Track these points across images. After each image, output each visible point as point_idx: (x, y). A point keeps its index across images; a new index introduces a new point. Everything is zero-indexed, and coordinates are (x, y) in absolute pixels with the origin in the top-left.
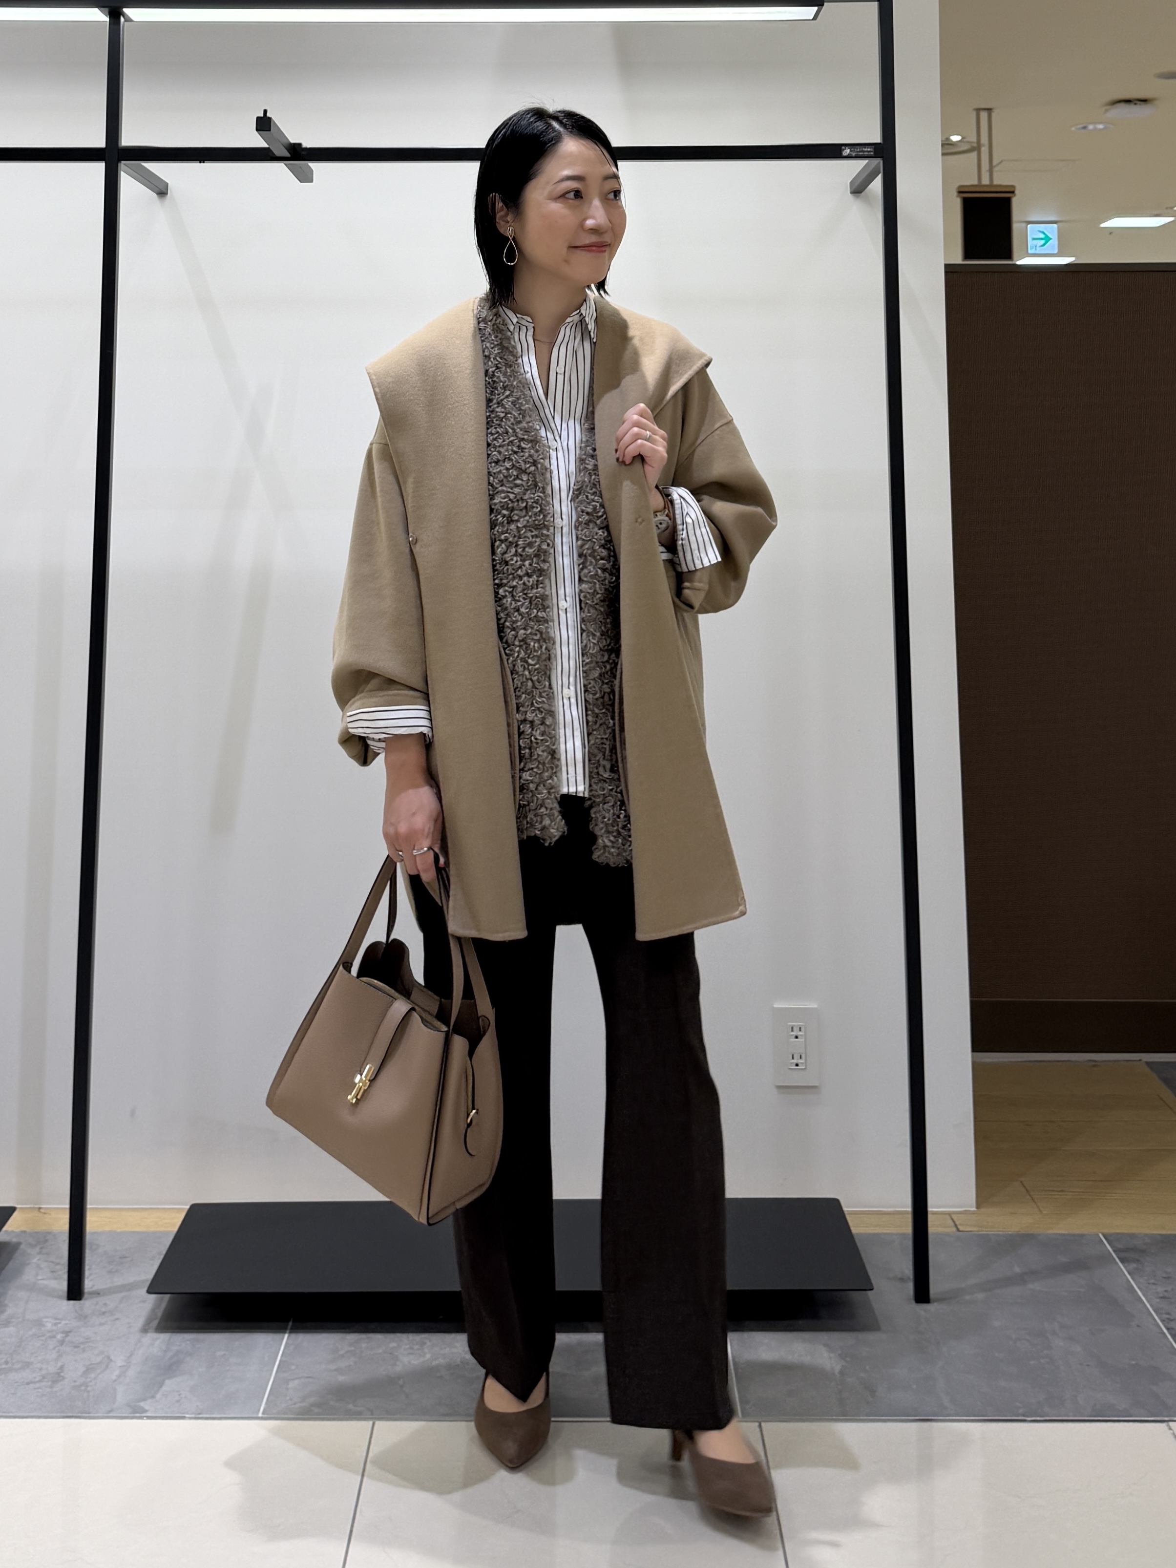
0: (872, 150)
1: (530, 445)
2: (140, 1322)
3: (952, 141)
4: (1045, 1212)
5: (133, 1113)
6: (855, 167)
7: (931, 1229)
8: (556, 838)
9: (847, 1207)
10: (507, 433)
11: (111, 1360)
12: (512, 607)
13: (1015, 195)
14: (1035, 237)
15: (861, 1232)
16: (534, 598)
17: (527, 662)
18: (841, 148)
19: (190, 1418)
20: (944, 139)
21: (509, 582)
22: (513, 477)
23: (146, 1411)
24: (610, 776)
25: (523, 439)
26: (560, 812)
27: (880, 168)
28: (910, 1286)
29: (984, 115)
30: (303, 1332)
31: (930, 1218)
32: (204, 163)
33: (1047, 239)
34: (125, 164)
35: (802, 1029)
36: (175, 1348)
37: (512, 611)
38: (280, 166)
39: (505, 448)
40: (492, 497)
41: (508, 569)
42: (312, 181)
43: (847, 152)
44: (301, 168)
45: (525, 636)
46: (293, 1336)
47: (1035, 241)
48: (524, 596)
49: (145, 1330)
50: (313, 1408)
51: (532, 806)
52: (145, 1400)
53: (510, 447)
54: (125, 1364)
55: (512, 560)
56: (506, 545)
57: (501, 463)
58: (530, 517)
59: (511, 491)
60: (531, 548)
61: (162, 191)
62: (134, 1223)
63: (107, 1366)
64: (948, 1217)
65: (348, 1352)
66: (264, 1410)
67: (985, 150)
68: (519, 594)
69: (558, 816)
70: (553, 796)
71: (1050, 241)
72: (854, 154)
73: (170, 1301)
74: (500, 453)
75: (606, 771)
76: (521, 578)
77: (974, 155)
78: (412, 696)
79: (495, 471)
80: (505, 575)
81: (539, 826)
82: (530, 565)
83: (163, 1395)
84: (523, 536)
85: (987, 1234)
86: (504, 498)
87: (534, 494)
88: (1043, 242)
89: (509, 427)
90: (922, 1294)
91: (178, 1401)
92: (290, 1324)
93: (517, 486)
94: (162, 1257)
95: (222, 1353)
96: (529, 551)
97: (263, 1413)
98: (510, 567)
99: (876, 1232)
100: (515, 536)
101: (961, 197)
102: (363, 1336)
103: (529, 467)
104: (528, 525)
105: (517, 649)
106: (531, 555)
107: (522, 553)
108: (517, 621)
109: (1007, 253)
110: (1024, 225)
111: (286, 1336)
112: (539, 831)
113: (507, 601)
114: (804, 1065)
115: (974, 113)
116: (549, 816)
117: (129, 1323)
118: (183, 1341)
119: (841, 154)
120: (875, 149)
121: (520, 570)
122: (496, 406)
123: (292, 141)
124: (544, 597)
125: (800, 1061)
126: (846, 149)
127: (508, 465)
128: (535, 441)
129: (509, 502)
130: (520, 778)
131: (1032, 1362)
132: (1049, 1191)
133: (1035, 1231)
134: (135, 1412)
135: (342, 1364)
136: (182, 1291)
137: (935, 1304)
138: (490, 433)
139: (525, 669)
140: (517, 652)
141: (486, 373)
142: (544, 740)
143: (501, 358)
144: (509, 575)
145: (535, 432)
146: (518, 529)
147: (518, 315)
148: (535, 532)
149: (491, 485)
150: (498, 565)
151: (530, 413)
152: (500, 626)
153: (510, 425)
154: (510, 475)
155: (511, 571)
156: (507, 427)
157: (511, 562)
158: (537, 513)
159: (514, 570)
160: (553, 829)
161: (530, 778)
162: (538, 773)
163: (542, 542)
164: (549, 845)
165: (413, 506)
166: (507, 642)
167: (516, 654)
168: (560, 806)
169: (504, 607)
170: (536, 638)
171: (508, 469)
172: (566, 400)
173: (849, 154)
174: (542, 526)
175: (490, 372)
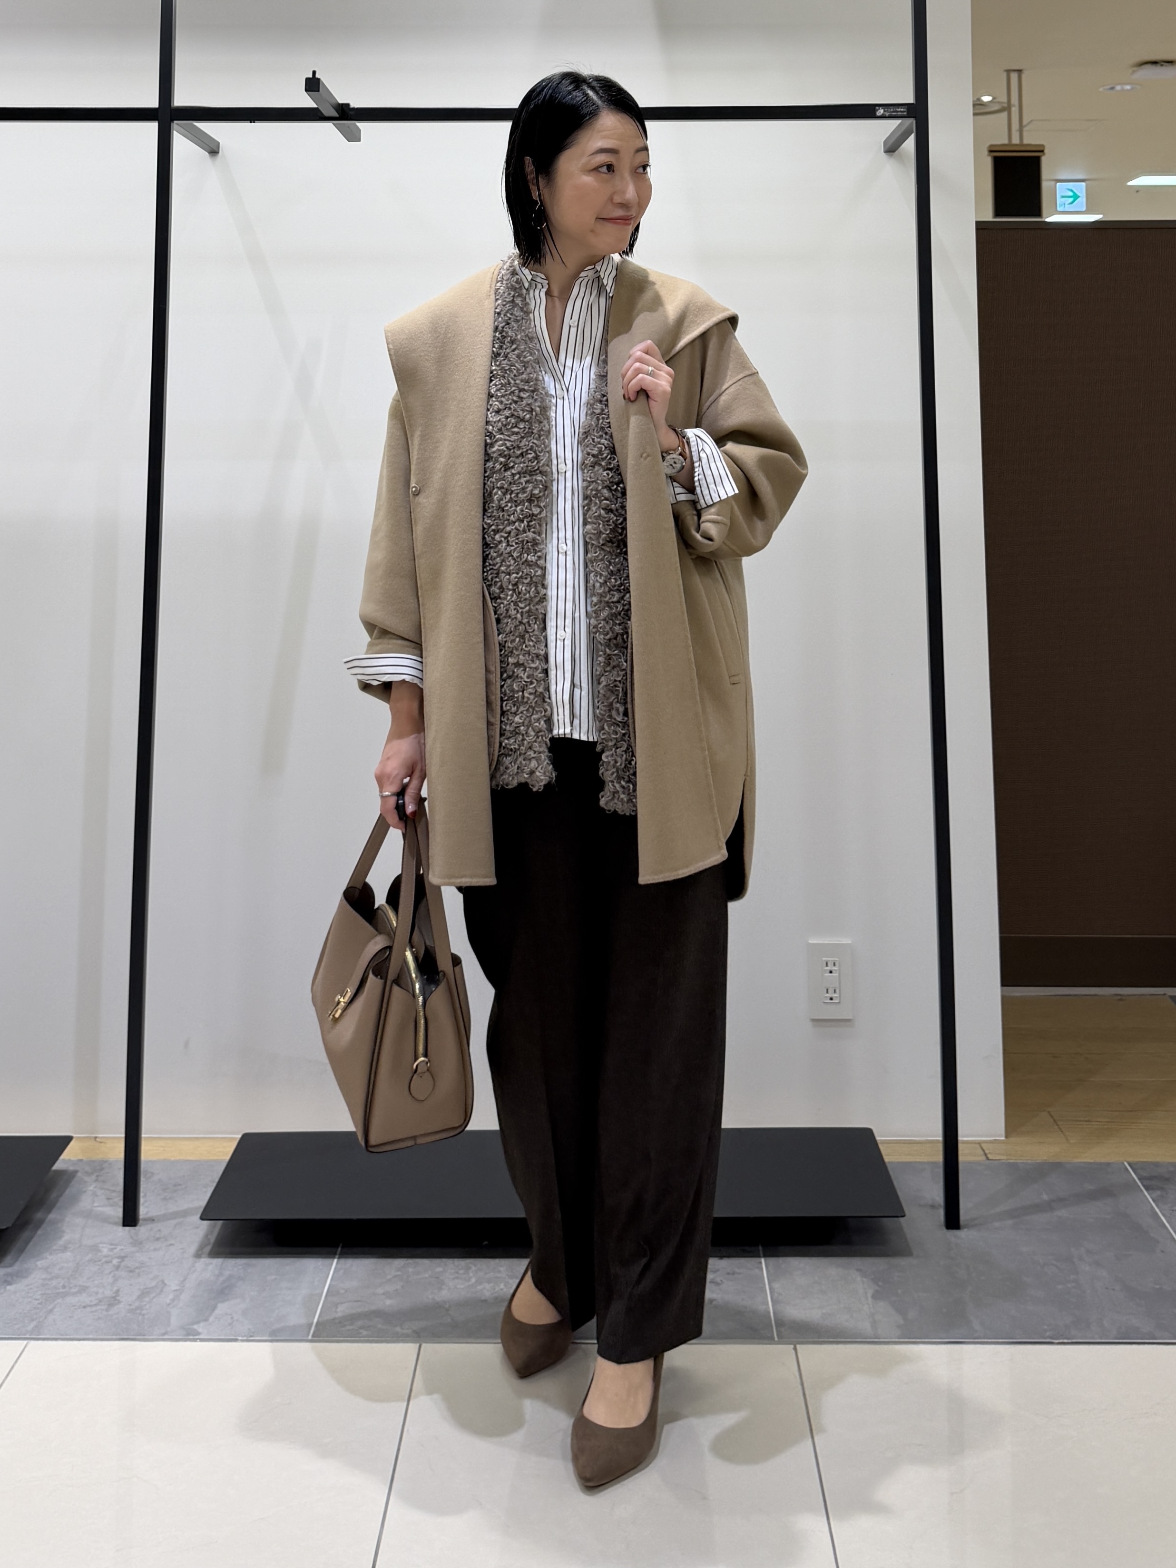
0: (905, 110)
1: (528, 394)
2: (193, 1249)
3: (982, 101)
4: (1072, 1141)
5: (186, 1045)
6: (888, 127)
7: (962, 1158)
8: (545, 783)
9: (880, 1137)
10: (509, 383)
11: (165, 1285)
12: (507, 552)
13: (1044, 154)
14: (1064, 195)
15: (893, 1160)
16: (525, 542)
17: (518, 606)
18: (875, 108)
19: (243, 1341)
20: (975, 99)
21: (504, 528)
22: (511, 425)
23: (199, 1334)
24: (623, 719)
25: (523, 390)
26: (549, 757)
27: (913, 127)
28: (941, 1213)
29: (1014, 76)
30: (352, 1258)
31: (961, 1147)
32: (254, 122)
33: (1076, 197)
34: (177, 124)
35: (837, 964)
36: (227, 1273)
37: (506, 556)
38: (329, 126)
39: (507, 397)
40: (488, 446)
41: (503, 515)
42: (359, 140)
43: (881, 112)
44: (348, 127)
45: (517, 579)
46: (342, 1261)
47: (1063, 199)
48: (517, 541)
49: (198, 1255)
50: (361, 1331)
51: (522, 750)
52: (198, 1323)
53: (510, 397)
54: (178, 1288)
55: (507, 506)
56: (501, 492)
57: (501, 413)
58: (525, 463)
59: (509, 439)
60: (524, 493)
61: (213, 150)
62: (188, 1152)
63: (162, 1291)
64: (977, 1146)
65: (395, 1276)
66: (314, 1333)
67: (1015, 110)
68: (512, 539)
69: (546, 760)
70: (540, 740)
71: (1079, 199)
72: (887, 114)
73: (223, 1226)
74: (501, 402)
75: (619, 714)
76: (514, 523)
77: (1005, 115)
78: (401, 645)
79: (494, 420)
80: (502, 521)
81: (527, 770)
82: (522, 510)
83: (216, 1318)
84: (517, 482)
85: (1017, 1163)
86: (502, 446)
87: (529, 442)
88: (1071, 200)
89: (512, 378)
90: (952, 1221)
91: (230, 1324)
92: (339, 1249)
93: (514, 433)
94: (215, 1184)
95: (274, 1277)
96: (522, 496)
97: (313, 1336)
98: (506, 514)
99: (908, 1160)
100: (511, 483)
101: (991, 156)
102: (410, 1261)
103: (526, 415)
104: (522, 471)
105: (510, 592)
106: (523, 500)
107: (515, 499)
108: (510, 566)
109: (1037, 211)
110: (1053, 183)
111: (336, 1260)
112: (527, 774)
113: (502, 546)
114: (838, 999)
115: (1005, 75)
116: (538, 759)
117: (182, 1249)
118: (235, 1266)
119: (875, 113)
121: (512, 516)
122: (502, 359)
123: (340, 102)
124: (535, 543)
125: (834, 995)
126: (879, 109)
127: (507, 413)
128: (536, 389)
129: (506, 449)
131: (1060, 1287)
132: (1076, 1121)
133: (1063, 1160)
134: (188, 1334)
135: (390, 1288)
136: (234, 1218)
137: (965, 1230)
138: (493, 385)
139: (518, 612)
140: (510, 596)
141: (496, 329)
142: (532, 683)
143: (511, 314)
144: (504, 521)
145: (534, 382)
146: (513, 475)
147: (533, 273)
148: (528, 478)
149: (490, 435)
150: (495, 511)
151: (534, 364)
152: (495, 572)
153: (513, 377)
154: (509, 424)
155: (506, 517)
156: (510, 379)
157: (506, 508)
158: (531, 460)
159: (509, 515)
160: (540, 772)
161: (521, 721)
162: (527, 717)
163: (535, 488)
164: (537, 792)
165: (418, 459)
166: (501, 587)
167: (509, 598)
168: (550, 750)
169: (500, 553)
170: (526, 581)
171: (507, 418)
172: (578, 350)
173: (883, 114)
174: (538, 471)
175: (500, 328)
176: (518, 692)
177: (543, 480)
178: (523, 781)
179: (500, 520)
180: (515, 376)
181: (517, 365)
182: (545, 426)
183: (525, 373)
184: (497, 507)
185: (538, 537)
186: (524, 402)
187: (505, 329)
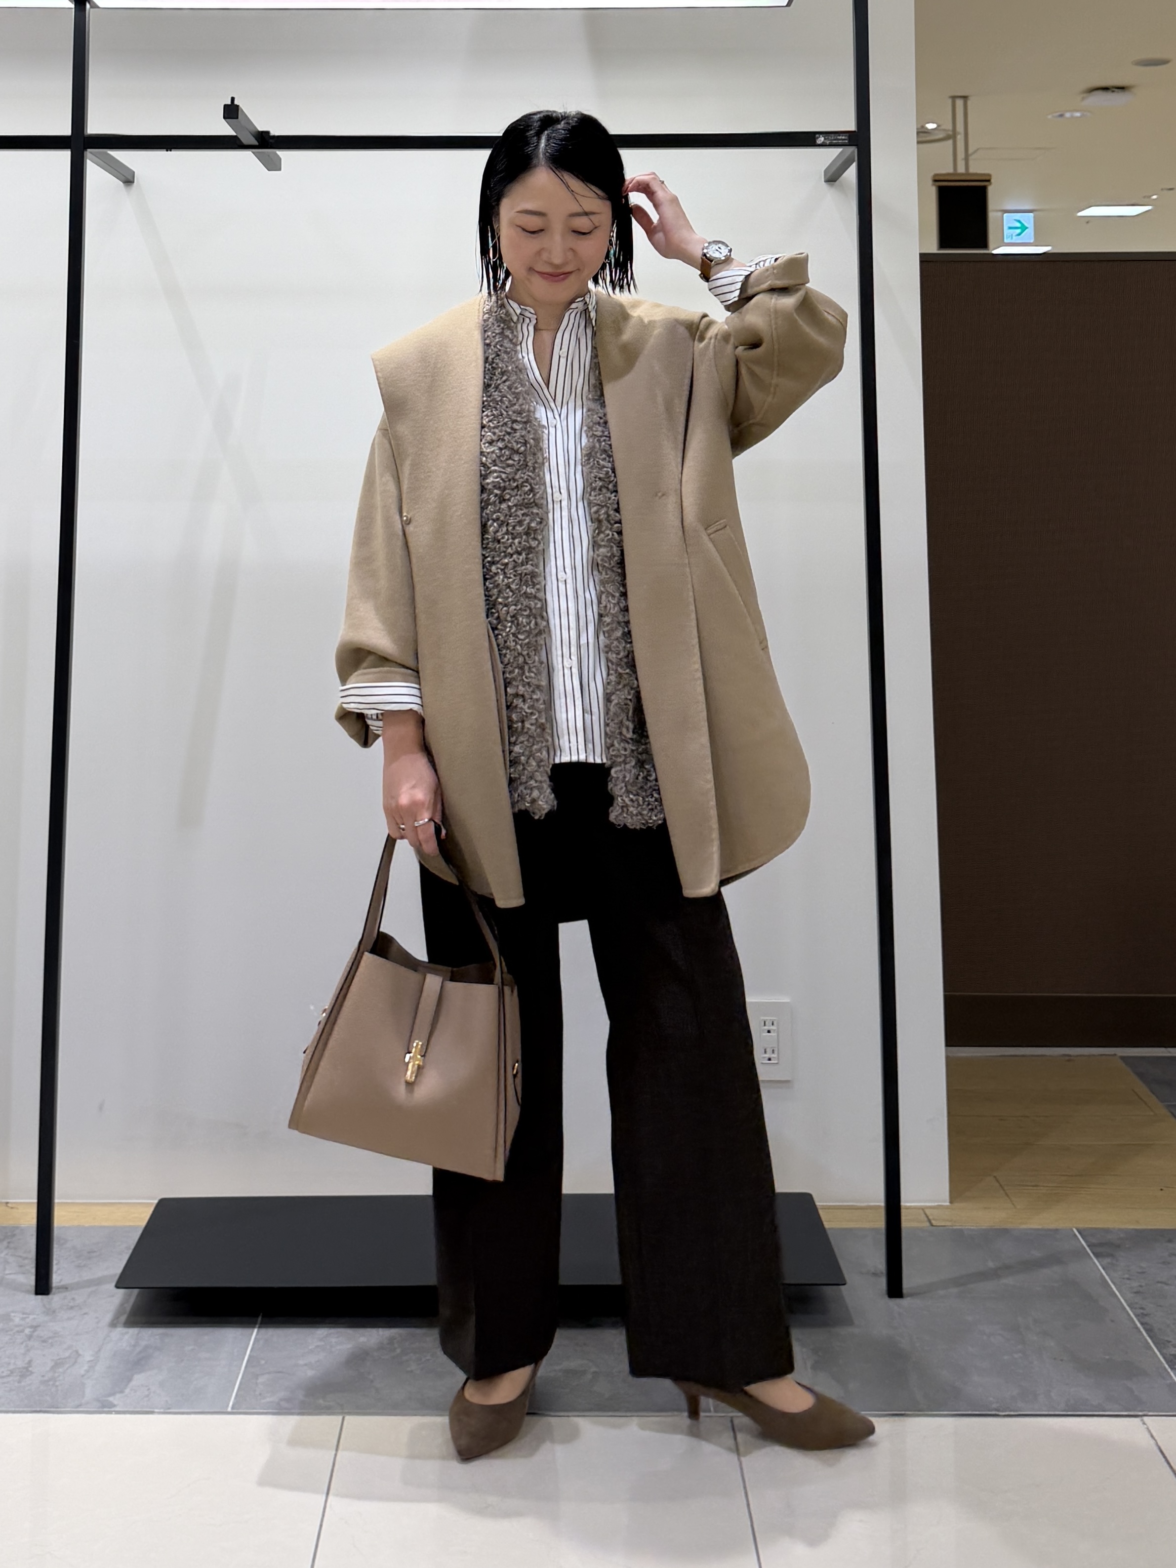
0: (846, 138)
1: (521, 426)
2: (108, 1317)
3: (927, 128)
4: (1019, 1207)
5: (101, 1108)
6: (829, 156)
7: (904, 1224)
8: (546, 811)
9: (819, 1202)
10: (502, 415)
11: (79, 1355)
12: (504, 583)
13: (991, 184)
14: (1011, 226)
15: (834, 1226)
16: (523, 575)
17: (517, 637)
18: (815, 136)
19: (159, 1413)
20: (919, 126)
21: (501, 560)
22: (505, 457)
23: (115, 1406)
24: (633, 736)
25: (515, 421)
26: (550, 786)
27: (854, 156)
28: (883, 1282)
29: (960, 103)
30: (273, 1327)
31: (903, 1213)
32: (171, 151)
33: (1024, 228)
34: (91, 153)
35: (774, 1023)
36: (143, 1343)
37: (504, 587)
38: (248, 154)
39: (500, 428)
40: (484, 477)
41: (499, 547)
42: (280, 169)
43: (821, 140)
44: (269, 156)
45: (515, 612)
46: (263, 1330)
47: (1011, 231)
48: (514, 573)
49: (113, 1324)
50: (282, 1403)
51: (523, 779)
52: (113, 1394)
53: (503, 428)
54: (93, 1359)
55: (503, 538)
56: (497, 524)
57: (494, 444)
58: (521, 495)
59: (504, 471)
60: (521, 526)
61: (128, 180)
62: (104, 1218)
63: (76, 1362)
64: (921, 1211)
65: (317, 1346)
66: (233, 1404)
67: (960, 138)
68: (510, 571)
69: (547, 789)
70: (542, 769)
71: (1027, 230)
72: (828, 142)
73: (139, 1295)
74: (494, 434)
75: (628, 731)
76: (512, 555)
77: (950, 142)
78: (403, 674)
79: (488, 450)
80: (498, 553)
81: (528, 799)
82: (520, 543)
83: (132, 1389)
84: (513, 515)
85: (962, 1229)
86: (497, 477)
87: (524, 474)
88: (1019, 231)
89: (505, 410)
90: (895, 1289)
91: (147, 1396)
92: (260, 1319)
93: (509, 466)
94: (130, 1251)
95: (191, 1347)
96: (519, 529)
97: (233, 1408)
98: (501, 545)
99: (849, 1226)
100: (506, 515)
101: (936, 186)
102: (335, 1330)
103: (520, 447)
104: (519, 503)
105: (509, 624)
106: (520, 533)
107: (512, 532)
108: (508, 597)
109: (983, 243)
110: (1000, 214)
111: (256, 1330)
112: (528, 803)
113: (499, 578)
114: (777, 1059)
115: (950, 101)
116: (540, 789)
117: (97, 1318)
118: (152, 1336)
119: (815, 142)
120: (849, 137)
121: (510, 549)
122: (493, 390)
123: (260, 129)
124: (533, 575)
125: (773, 1056)
126: (820, 137)
127: (500, 444)
128: (529, 421)
129: (501, 481)
130: (511, 752)
131: (1006, 1357)
132: (1023, 1186)
133: (1008, 1226)
134: (104, 1407)
135: (313, 1359)
136: (151, 1286)
137: (909, 1299)
138: (485, 416)
139: (516, 643)
140: (510, 628)
141: (486, 360)
142: (532, 714)
143: (501, 346)
144: (501, 553)
145: (527, 413)
146: (510, 508)
147: (522, 307)
148: (525, 511)
149: (483, 465)
150: (490, 543)
151: (525, 395)
152: (492, 603)
153: (505, 408)
154: (502, 456)
155: (502, 549)
156: (502, 410)
157: (502, 540)
158: (527, 492)
159: (505, 547)
160: (542, 802)
161: (521, 751)
162: (528, 747)
163: (531, 521)
164: (539, 820)
165: (408, 488)
166: (498, 618)
167: (508, 630)
168: (551, 778)
169: (496, 584)
170: (525, 613)
171: (501, 449)
172: (568, 381)
173: (823, 142)
174: (533, 504)
175: (490, 359)
176: (517, 722)
177: (540, 513)
178: (523, 808)
179: (496, 552)
180: (507, 407)
181: (508, 396)
182: (538, 458)
183: (517, 405)
184: (491, 538)
185: (536, 570)
186: (518, 434)
187: (495, 361)
